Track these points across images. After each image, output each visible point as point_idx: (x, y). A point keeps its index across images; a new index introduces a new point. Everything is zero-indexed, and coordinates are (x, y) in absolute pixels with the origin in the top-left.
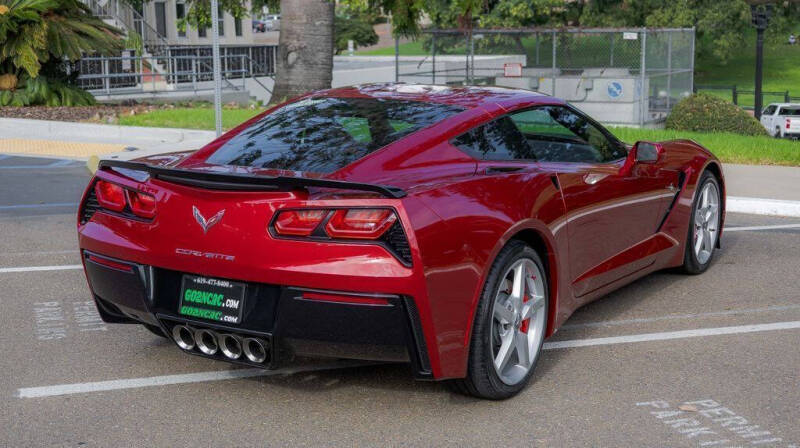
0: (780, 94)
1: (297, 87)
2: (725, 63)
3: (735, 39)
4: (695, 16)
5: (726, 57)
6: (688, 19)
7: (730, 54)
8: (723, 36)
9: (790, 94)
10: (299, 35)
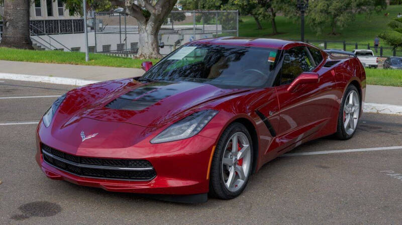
0: (365, 45)
1: (10, 37)
2: (342, 29)
3: (348, 16)
4: (327, 4)
5: (343, 26)
6: (324, 6)
7: (345, 25)
8: (341, 15)
9: (370, 45)
10: (10, 14)
